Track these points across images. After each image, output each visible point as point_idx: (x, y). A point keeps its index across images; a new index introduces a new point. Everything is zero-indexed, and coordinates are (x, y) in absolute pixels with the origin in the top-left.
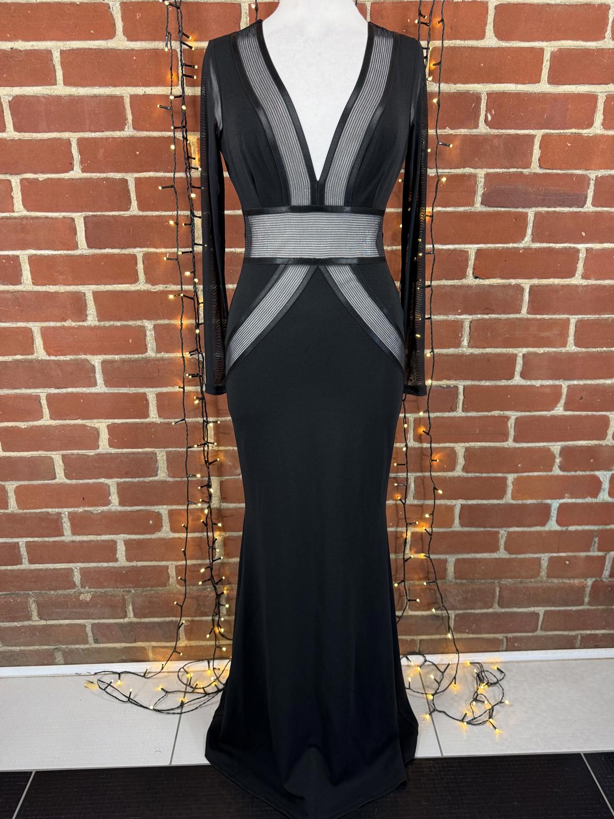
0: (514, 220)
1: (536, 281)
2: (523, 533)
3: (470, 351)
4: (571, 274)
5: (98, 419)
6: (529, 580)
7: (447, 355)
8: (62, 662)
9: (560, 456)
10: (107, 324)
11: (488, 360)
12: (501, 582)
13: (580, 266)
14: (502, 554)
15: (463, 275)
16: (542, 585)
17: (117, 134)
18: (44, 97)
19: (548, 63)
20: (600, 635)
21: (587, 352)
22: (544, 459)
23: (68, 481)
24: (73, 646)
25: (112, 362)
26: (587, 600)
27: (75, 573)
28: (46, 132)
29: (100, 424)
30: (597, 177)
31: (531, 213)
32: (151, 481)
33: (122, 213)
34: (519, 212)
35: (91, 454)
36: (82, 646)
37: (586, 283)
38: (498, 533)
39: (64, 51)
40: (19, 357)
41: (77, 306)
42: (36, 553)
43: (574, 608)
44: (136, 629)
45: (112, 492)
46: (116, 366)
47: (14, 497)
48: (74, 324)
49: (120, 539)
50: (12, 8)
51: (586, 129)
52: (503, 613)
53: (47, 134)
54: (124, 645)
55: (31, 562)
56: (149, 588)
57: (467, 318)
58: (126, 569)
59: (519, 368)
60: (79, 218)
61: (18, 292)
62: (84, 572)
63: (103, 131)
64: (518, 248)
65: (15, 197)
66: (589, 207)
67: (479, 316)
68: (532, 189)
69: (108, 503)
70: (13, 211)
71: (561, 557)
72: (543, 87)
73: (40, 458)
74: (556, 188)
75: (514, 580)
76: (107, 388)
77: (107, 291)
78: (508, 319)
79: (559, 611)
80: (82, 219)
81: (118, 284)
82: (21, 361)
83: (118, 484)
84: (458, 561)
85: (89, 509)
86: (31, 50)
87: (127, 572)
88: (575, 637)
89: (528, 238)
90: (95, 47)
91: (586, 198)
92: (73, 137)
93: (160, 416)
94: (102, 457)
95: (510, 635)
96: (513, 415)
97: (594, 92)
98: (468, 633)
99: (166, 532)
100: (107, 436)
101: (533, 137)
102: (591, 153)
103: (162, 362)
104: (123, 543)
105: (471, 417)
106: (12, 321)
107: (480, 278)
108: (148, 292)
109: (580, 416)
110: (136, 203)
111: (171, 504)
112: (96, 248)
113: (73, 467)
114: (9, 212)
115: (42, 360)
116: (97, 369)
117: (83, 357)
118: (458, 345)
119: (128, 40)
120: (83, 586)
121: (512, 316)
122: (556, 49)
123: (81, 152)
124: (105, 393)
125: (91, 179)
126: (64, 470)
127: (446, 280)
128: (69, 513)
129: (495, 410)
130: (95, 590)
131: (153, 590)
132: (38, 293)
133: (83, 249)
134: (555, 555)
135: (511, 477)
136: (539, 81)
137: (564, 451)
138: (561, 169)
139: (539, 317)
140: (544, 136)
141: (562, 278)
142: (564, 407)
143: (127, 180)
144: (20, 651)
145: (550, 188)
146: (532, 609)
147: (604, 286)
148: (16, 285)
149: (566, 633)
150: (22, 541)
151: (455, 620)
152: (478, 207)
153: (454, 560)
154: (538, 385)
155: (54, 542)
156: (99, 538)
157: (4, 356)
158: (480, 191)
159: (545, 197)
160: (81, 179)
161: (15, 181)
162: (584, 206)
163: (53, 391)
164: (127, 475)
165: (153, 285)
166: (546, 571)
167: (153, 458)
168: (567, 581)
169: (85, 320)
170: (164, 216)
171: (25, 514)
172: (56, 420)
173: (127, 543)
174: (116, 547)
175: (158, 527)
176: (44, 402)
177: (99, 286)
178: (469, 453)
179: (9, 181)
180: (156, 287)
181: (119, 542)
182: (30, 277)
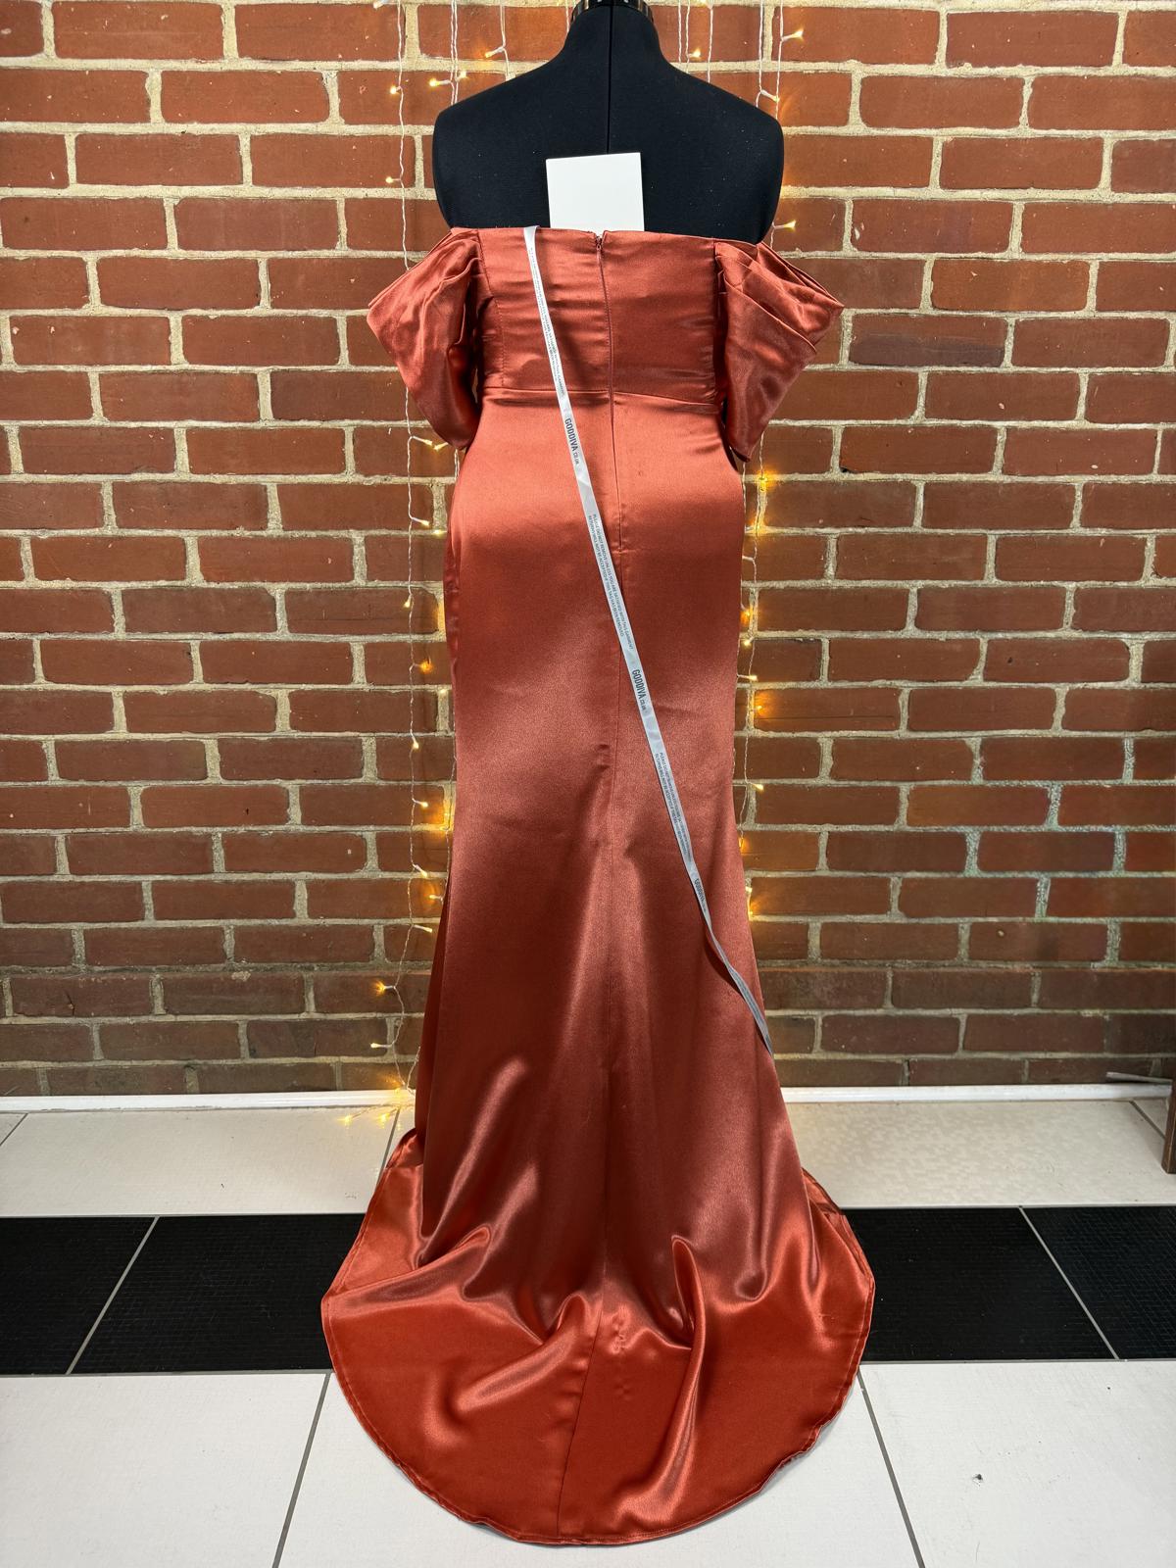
0: (898, 385)
1: (933, 477)
2: (927, 880)
3: (839, 583)
4: (986, 467)
5: (277, 683)
6: (942, 962)
7: (804, 590)
8: (198, 1089)
9: (981, 754)
10: (297, 534)
11: (866, 598)
12: (896, 965)
13: (999, 453)
14: (895, 916)
15: (825, 467)
16: (961, 970)
17: (325, 253)
18: (224, 199)
19: (940, 159)
20: (1061, 1061)
21: (1014, 587)
22: (956, 760)
23: (225, 783)
24: (215, 1062)
25: (302, 593)
26: (1035, 997)
27: (227, 936)
28: (224, 250)
29: (279, 692)
30: (1017, 321)
31: (923, 374)
32: (352, 785)
33: (326, 367)
34: (905, 373)
35: (262, 739)
36: (230, 1062)
37: (1009, 481)
38: (888, 880)
39: (255, 136)
40: (162, 583)
41: (254, 506)
42: (169, 902)
43: (1016, 1012)
44: (318, 1033)
45: (291, 801)
46: (307, 599)
47: (140, 805)
48: (247, 533)
49: (301, 879)
50: (188, 78)
51: (998, 252)
52: (901, 1018)
53: (225, 252)
54: (296, 1060)
55: (159, 916)
56: (342, 963)
57: (833, 533)
58: (307, 931)
59: (912, 611)
60: (263, 375)
61: (168, 483)
62: (240, 933)
63: (305, 250)
64: (905, 425)
65: (172, 342)
66: (1008, 366)
67: (851, 529)
68: (923, 339)
69: (285, 819)
70: (170, 364)
71: (992, 923)
72: (934, 192)
73: (185, 744)
74: (960, 338)
75: (919, 961)
76: (292, 635)
77: (299, 484)
78: (894, 535)
79: (992, 1017)
80: (269, 375)
81: (316, 473)
82: (166, 590)
83: (302, 789)
84: (825, 927)
85: (255, 828)
86: (210, 135)
87: (307, 934)
88: (1020, 1063)
89: (919, 412)
90: (300, 132)
91: (1003, 352)
92: (262, 257)
93: (369, 681)
94: (278, 744)
95: (914, 1057)
96: (906, 687)
97: (1007, 200)
98: (846, 1051)
99: (371, 870)
100: (288, 711)
101: (921, 263)
102: (1007, 287)
103: (374, 595)
104: (304, 886)
105: (841, 689)
106: (156, 527)
107: (850, 472)
108: (359, 486)
109: (1008, 689)
110: (347, 353)
111: (381, 825)
112: (286, 419)
113: (235, 760)
114: (163, 364)
115: (197, 588)
116: (278, 604)
117: (259, 584)
118: (821, 575)
119: (346, 123)
120: (238, 959)
121: (899, 530)
122: (950, 139)
123: (272, 279)
124: (289, 642)
125: (283, 317)
126: (221, 763)
127: (801, 472)
128: (224, 834)
129: (876, 679)
130: (257, 964)
131: (348, 967)
132: (198, 484)
133: (267, 420)
134: (981, 920)
135: (905, 788)
136: (927, 186)
137: (987, 746)
138: (963, 310)
139: (940, 531)
140: (936, 262)
141: (973, 472)
142: (984, 675)
143: (335, 320)
144: (132, 1068)
145: (950, 337)
146: (947, 1012)
147: (1037, 486)
148: (166, 472)
149: (1004, 1056)
150: (146, 881)
151: (823, 1026)
152: (845, 364)
153: (819, 925)
154: (943, 639)
155: (198, 882)
156: (268, 877)
157: (141, 580)
158: (847, 341)
159: (944, 351)
160: (270, 317)
161: (175, 319)
162: (1001, 363)
163: (211, 637)
164: (315, 775)
165: (366, 476)
166: (967, 947)
167: (356, 747)
168: (1001, 965)
169: (264, 528)
170: (387, 372)
171: (155, 834)
172: (212, 683)
173: (312, 887)
174: (294, 892)
175: (359, 861)
176: (196, 655)
177: (287, 476)
178: (839, 746)
179: (167, 320)
180: (371, 478)
181: (298, 884)
182: (187, 460)
